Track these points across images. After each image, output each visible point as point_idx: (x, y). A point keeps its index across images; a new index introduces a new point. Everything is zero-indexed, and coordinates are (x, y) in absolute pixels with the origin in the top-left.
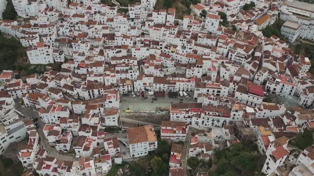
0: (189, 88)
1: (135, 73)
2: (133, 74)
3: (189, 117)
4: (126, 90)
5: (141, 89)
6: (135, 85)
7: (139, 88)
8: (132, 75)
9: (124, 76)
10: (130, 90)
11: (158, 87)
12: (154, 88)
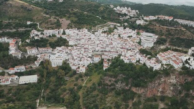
6: (96, 49)
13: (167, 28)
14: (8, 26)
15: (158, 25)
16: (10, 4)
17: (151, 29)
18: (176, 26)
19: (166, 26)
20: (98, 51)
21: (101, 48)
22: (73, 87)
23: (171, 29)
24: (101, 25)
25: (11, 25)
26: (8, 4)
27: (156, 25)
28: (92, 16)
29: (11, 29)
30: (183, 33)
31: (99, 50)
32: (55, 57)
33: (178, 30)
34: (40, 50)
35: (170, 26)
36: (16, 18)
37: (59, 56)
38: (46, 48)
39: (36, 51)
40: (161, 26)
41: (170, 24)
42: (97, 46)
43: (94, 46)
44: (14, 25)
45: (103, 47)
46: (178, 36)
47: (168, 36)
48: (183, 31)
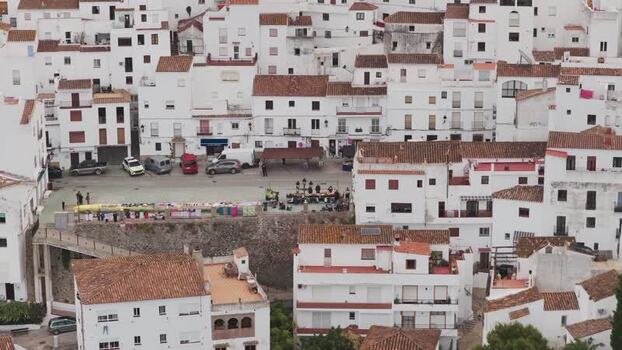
0: (467, 120)
1: (148, 48)
2: (136, 52)
3: (472, 209)
4: (92, 142)
5: (178, 140)
6: (142, 111)
7: (166, 135)
8: (129, 64)
9: (82, 66)
10: (112, 140)
11: (280, 125)
12: (259, 125)
20: (190, 166)
31: (214, 146)
42: (180, 57)
43: (102, 42)
45: (305, 67)
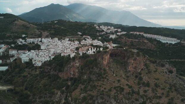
13: (131, 40)
14: (9, 37)
15: (124, 38)
16: (15, 23)
17: (119, 41)
18: (139, 39)
19: (132, 38)
21: (61, 51)
22: (27, 74)
23: (135, 41)
24: (72, 37)
25: (11, 37)
26: (14, 23)
27: (123, 38)
28: (67, 30)
29: (10, 40)
30: (144, 44)
32: (25, 56)
33: (141, 42)
34: (19, 52)
35: (135, 39)
36: (16, 32)
37: (28, 56)
38: (24, 51)
39: (16, 53)
40: (127, 39)
41: (135, 37)
44: (13, 37)
46: (139, 47)
47: (130, 47)
48: (145, 42)
